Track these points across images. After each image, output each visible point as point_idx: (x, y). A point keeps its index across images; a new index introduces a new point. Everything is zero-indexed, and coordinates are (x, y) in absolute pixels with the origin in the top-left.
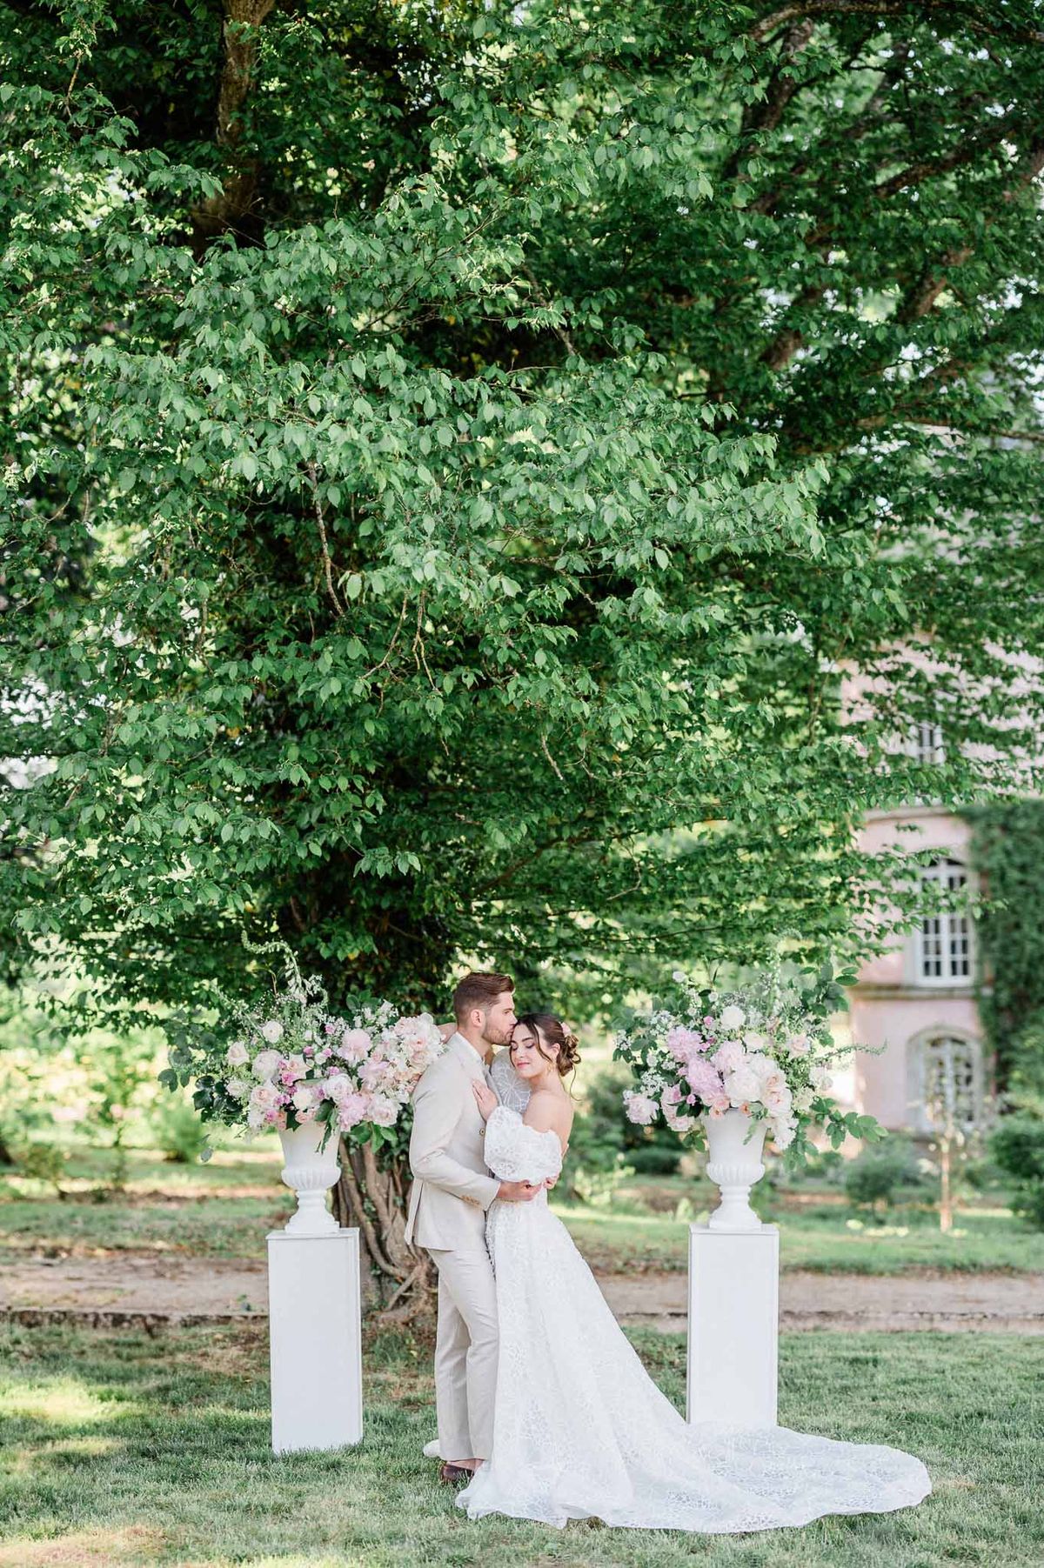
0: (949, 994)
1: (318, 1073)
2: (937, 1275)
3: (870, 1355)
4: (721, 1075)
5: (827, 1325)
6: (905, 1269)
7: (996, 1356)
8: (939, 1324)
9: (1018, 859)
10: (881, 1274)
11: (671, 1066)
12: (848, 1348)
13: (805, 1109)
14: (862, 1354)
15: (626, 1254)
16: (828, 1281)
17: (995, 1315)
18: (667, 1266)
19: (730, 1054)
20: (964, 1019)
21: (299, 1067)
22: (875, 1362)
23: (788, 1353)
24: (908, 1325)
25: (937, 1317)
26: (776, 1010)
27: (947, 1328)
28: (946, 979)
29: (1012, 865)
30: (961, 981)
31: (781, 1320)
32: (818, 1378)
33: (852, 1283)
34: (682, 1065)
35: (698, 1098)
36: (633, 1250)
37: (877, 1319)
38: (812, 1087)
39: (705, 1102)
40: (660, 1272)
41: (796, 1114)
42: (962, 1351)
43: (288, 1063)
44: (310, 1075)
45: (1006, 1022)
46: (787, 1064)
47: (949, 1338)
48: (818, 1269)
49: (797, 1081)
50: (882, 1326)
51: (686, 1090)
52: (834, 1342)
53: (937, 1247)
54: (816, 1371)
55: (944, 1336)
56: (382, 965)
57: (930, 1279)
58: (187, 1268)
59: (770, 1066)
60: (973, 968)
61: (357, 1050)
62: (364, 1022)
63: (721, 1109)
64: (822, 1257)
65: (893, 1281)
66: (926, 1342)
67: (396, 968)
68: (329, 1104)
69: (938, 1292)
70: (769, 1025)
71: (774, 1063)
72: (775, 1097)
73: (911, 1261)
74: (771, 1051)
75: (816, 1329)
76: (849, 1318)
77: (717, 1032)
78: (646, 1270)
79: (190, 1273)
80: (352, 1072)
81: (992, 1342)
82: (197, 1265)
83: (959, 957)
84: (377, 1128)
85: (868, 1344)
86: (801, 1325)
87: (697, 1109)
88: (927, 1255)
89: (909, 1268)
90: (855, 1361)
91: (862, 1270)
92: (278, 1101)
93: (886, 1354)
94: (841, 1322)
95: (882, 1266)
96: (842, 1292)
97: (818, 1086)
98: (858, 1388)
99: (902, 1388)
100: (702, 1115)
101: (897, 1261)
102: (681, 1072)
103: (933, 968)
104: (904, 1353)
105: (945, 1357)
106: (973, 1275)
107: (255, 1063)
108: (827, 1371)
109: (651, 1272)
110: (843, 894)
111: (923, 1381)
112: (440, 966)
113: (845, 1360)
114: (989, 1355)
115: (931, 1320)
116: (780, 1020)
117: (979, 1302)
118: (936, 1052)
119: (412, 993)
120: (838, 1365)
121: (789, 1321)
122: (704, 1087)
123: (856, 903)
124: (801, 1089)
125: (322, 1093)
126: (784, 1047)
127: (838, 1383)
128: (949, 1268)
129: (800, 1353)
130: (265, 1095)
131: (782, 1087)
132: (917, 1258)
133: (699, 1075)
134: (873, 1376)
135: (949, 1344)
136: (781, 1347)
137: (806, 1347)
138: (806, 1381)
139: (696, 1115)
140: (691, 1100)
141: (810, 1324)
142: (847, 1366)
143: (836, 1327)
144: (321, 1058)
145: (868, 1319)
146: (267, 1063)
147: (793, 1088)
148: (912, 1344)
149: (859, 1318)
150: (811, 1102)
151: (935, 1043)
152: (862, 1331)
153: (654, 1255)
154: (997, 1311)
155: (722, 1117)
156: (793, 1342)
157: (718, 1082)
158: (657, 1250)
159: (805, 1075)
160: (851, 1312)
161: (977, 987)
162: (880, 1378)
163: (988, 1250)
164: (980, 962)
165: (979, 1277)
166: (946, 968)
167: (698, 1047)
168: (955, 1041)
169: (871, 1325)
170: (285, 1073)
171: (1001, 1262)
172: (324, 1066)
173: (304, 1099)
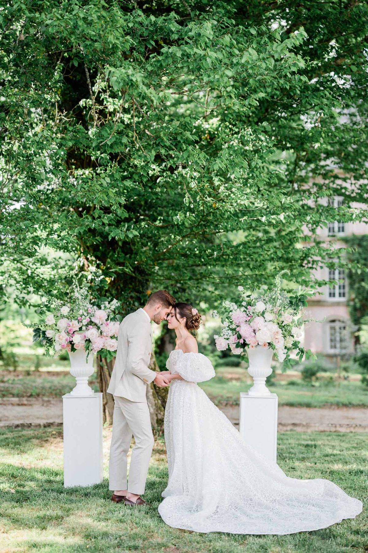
0: (338, 304)
1: (84, 328)
2: (336, 408)
3: (313, 443)
4: (254, 331)
5: (295, 429)
6: (324, 405)
7: (363, 444)
8: (338, 429)
9: (363, 256)
10: (315, 407)
11: (234, 326)
12: (304, 440)
13: (289, 345)
14: (310, 443)
15: (219, 398)
16: (295, 410)
17: (360, 425)
18: (234, 403)
19: (259, 322)
20: (343, 313)
21: (76, 325)
22: (315, 446)
23: (280, 442)
24: (327, 429)
25: (338, 426)
26: (278, 304)
27: (343, 430)
28: (337, 299)
29: (362, 259)
30: (342, 299)
31: (278, 427)
32: (292, 454)
33: (304, 410)
34: (238, 326)
35: (244, 340)
36: (222, 397)
37: (315, 426)
38: (293, 336)
39: (247, 342)
40: (232, 405)
41: (286, 348)
42: (349, 441)
43: (71, 324)
44: (80, 329)
45: (358, 314)
46: (281, 326)
47: (343, 435)
48: (291, 405)
49: (286, 333)
50: (317, 429)
51: (239, 337)
52: (299, 437)
53: (336, 397)
54: (291, 450)
55: (342, 434)
56: (119, 285)
57: (334, 409)
58: (52, 402)
59: (275, 327)
60: (347, 295)
61: (100, 318)
62: (105, 307)
63: (254, 345)
64: (292, 400)
65: (320, 410)
66: (334, 437)
67: (125, 287)
68: (88, 341)
69: (337, 415)
70: (275, 310)
71: (277, 326)
72: (277, 341)
73: (327, 402)
74: (276, 321)
75: (291, 430)
76: (304, 426)
77: (253, 313)
78: (227, 404)
79: (54, 404)
80: (98, 328)
81: (361, 438)
82: (56, 401)
83: (342, 291)
84: (109, 351)
85: (312, 438)
86: (285, 428)
87: (244, 345)
88: (332, 400)
89: (326, 405)
90: (307, 446)
91: (308, 406)
92: (67, 340)
93: (319, 443)
94: (300, 428)
95: (315, 404)
96: (301, 414)
97: (295, 336)
98: (308, 458)
99: (327, 458)
100: (246, 348)
101: (322, 402)
102: (237, 329)
103: (332, 295)
104: (327, 442)
105: (343, 444)
106: (350, 408)
107: (58, 324)
108: (296, 450)
109: (228, 406)
110: (305, 262)
111: (334, 455)
112: (143, 287)
113: (303, 445)
114: (360, 443)
115: (336, 427)
116: (280, 308)
117: (353, 419)
118: (333, 324)
119: (132, 297)
120: (300, 447)
121: (281, 427)
122: (247, 336)
123: (310, 265)
124: (288, 337)
125: (85, 337)
126: (281, 319)
127: (301, 456)
128: (341, 405)
129: (285, 441)
130: (61, 337)
131: (280, 336)
132: (329, 401)
133: (245, 331)
134: (315, 453)
135: (344, 438)
136: (278, 439)
137: (287, 439)
138: (288, 455)
139: (244, 348)
140: (242, 341)
141: (289, 428)
142: (303, 448)
143: (298, 429)
144: (85, 322)
145: (311, 426)
146: (63, 324)
147: (285, 337)
148: (329, 438)
149: (308, 426)
150: (292, 343)
151: (333, 321)
152: (309, 431)
153: (230, 399)
154: (360, 423)
155: (254, 348)
156: (282, 437)
157: (253, 334)
158: (231, 397)
159: (290, 331)
160: (304, 423)
161: (348, 301)
162: (318, 454)
163: (356, 398)
164: (349, 293)
165: (352, 409)
166: (337, 294)
167: (245, 319)
168: (339, 321)
169: (312, 429)
170: (70, 328)
171: (361, 403)
172: (87, 325)
173: (77, 339)
